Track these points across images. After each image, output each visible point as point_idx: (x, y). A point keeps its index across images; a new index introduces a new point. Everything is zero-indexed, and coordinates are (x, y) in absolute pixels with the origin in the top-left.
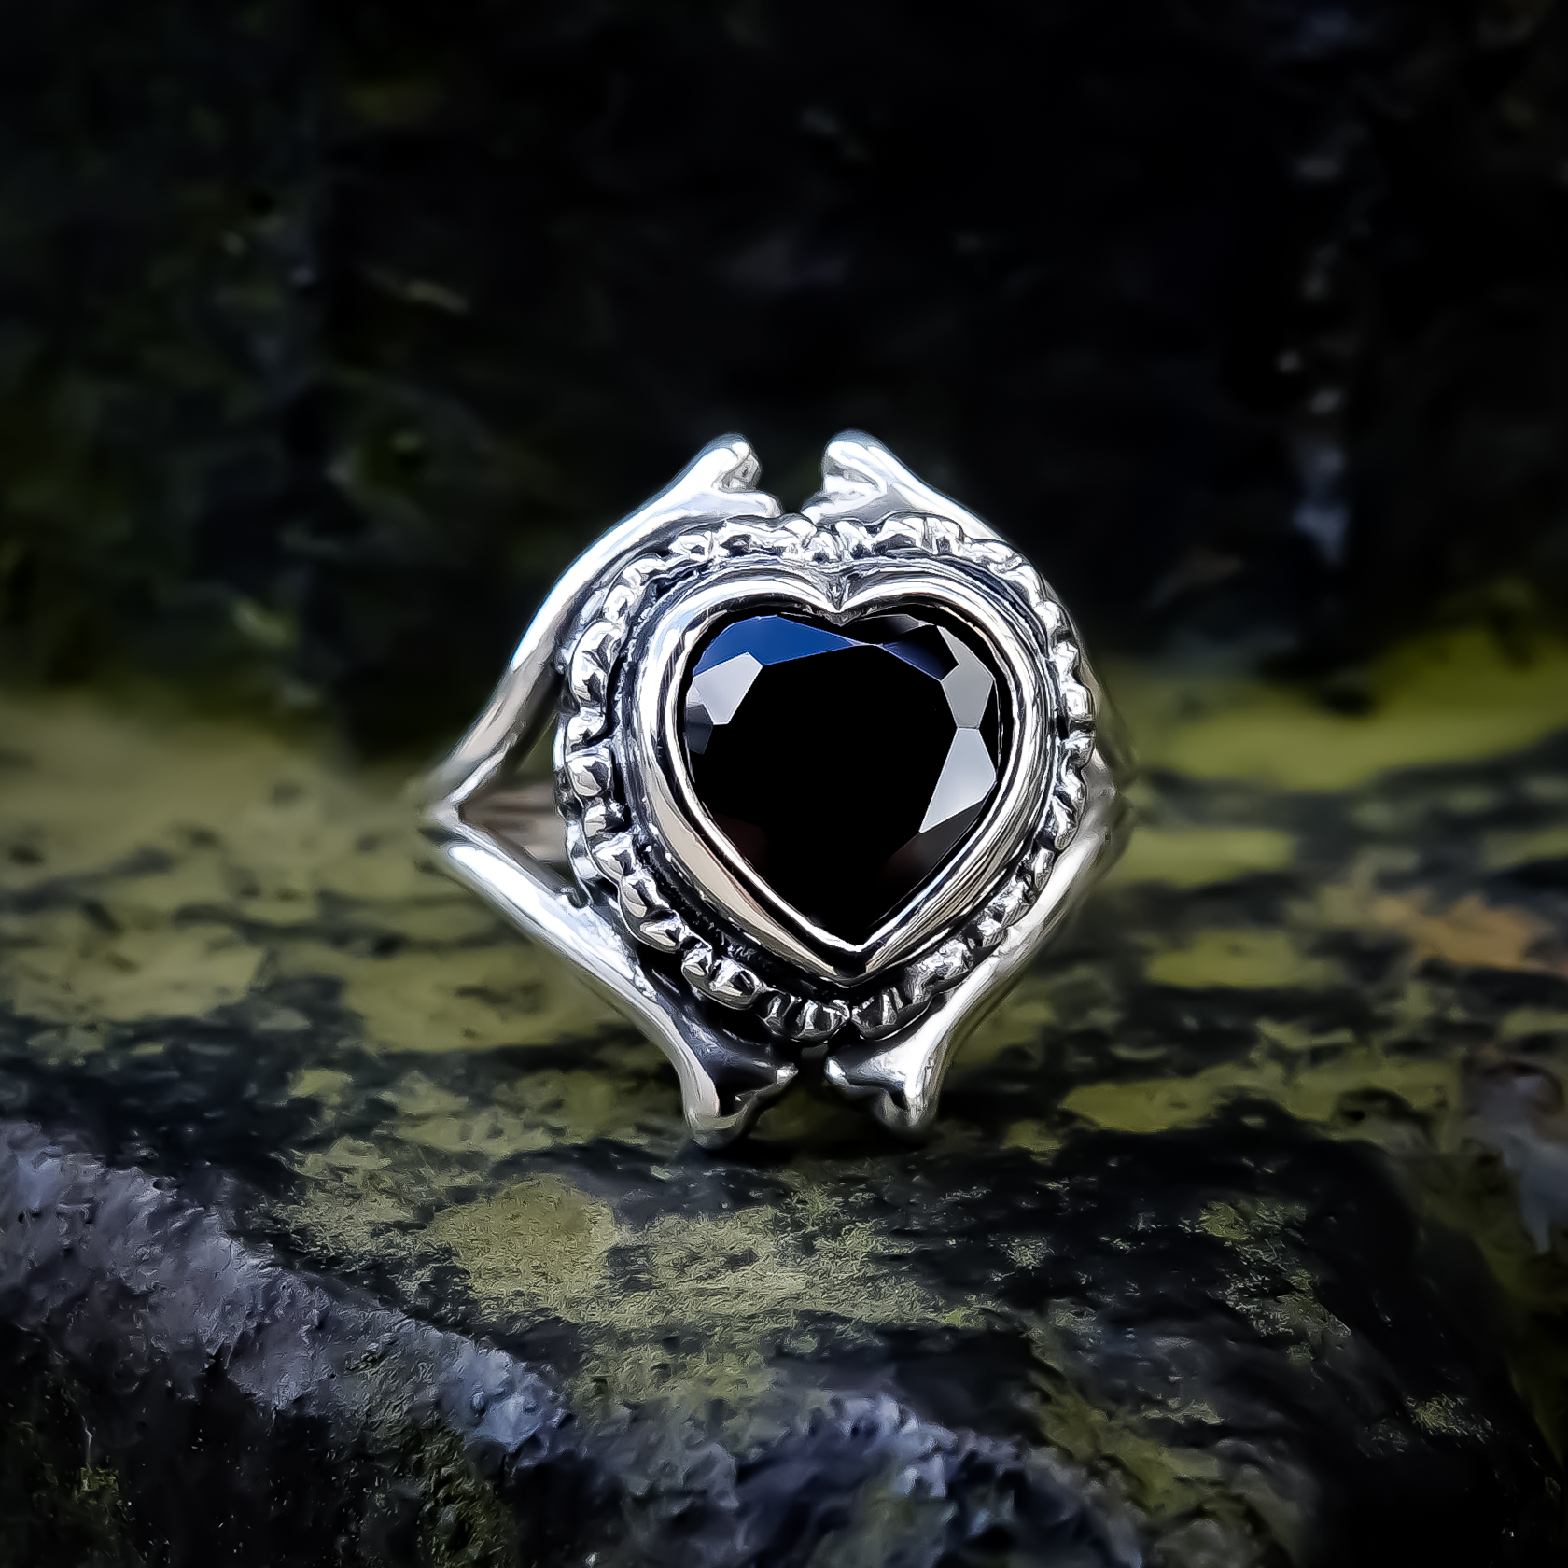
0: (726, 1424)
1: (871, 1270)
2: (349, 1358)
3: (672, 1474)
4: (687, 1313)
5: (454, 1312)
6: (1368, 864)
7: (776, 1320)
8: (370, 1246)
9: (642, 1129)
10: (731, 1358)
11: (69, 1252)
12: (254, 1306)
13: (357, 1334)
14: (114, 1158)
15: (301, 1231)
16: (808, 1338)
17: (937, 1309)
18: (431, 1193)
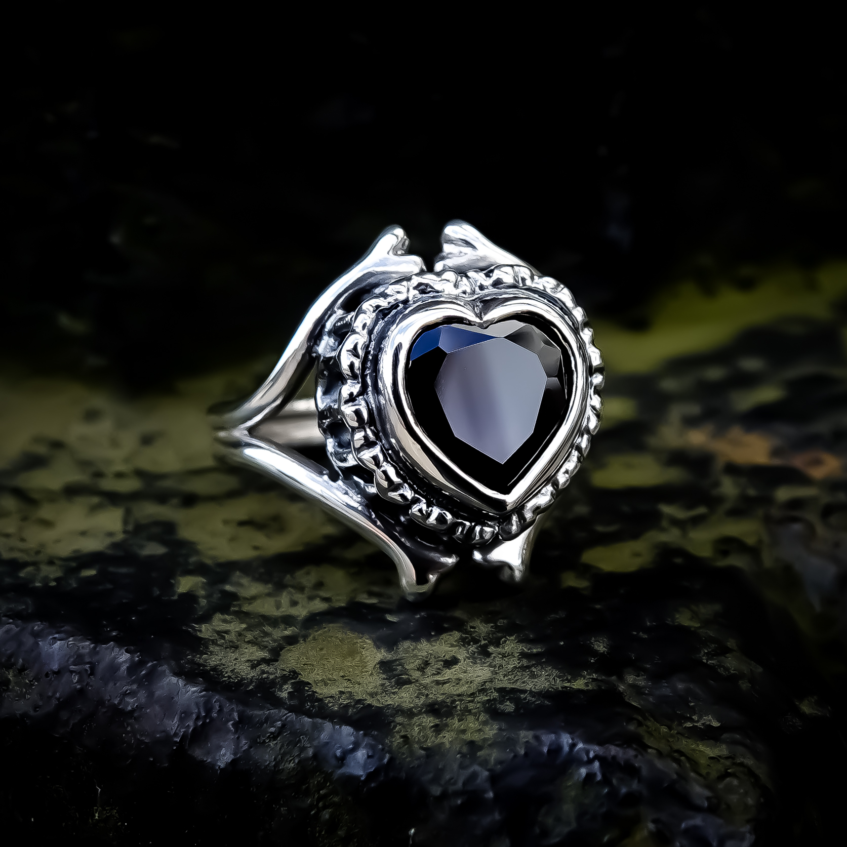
0: (479, 754)
1: (525, 662)
2: (259, 737)
3: (455, 783)
4: (437, 695)
5: (313, 706)
6: (676, 412)
7: (487, 694)
8: (253, 674)
9: (371, 594)
10: (471, 718)
11: (82, 692)
12: (199, 713)
13: (262, 724)
14: (99, 639)
15: (214, 669)
16: (508, 703)
17: (569, 681)
18: (275, 641)
